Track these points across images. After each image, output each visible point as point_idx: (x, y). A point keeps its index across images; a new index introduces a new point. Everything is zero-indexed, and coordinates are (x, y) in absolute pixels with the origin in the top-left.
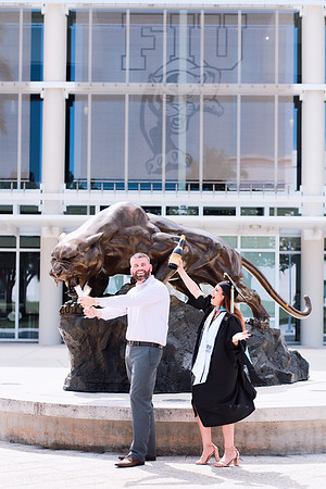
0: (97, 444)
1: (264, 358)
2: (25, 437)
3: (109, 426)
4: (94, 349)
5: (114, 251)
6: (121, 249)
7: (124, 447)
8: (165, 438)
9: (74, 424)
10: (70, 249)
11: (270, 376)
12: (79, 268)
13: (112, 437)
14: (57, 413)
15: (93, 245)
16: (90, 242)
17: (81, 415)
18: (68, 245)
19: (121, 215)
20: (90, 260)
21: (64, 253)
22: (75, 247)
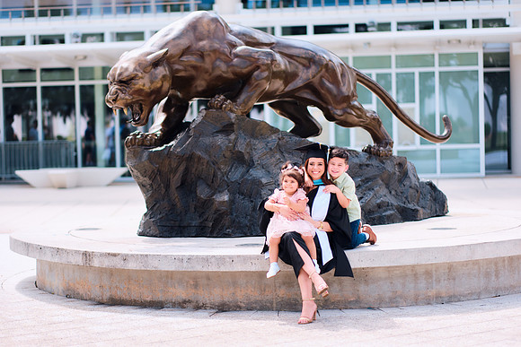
0: (156, 299)
1: (383, 191)
2: (81, 291)
3: (167, 277)
4: (168, 187)
5: (185, 70)
6: (195, 67)
7: (185, 302)
8: (232, 290)
9: (130, 276)
10: (127, 69)
11: (388, 213)
12: (139, 91)
13: (171, 290)
14: (107, 263)
15: (156, 63)
16: (152, 60)
17: (132, 265)
18: (125, 65)
19: (193, 27)
20: (152, 82)
21: (120, 75)
22: (131, 68)
